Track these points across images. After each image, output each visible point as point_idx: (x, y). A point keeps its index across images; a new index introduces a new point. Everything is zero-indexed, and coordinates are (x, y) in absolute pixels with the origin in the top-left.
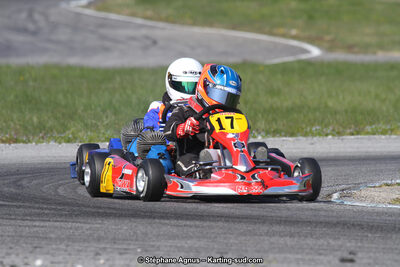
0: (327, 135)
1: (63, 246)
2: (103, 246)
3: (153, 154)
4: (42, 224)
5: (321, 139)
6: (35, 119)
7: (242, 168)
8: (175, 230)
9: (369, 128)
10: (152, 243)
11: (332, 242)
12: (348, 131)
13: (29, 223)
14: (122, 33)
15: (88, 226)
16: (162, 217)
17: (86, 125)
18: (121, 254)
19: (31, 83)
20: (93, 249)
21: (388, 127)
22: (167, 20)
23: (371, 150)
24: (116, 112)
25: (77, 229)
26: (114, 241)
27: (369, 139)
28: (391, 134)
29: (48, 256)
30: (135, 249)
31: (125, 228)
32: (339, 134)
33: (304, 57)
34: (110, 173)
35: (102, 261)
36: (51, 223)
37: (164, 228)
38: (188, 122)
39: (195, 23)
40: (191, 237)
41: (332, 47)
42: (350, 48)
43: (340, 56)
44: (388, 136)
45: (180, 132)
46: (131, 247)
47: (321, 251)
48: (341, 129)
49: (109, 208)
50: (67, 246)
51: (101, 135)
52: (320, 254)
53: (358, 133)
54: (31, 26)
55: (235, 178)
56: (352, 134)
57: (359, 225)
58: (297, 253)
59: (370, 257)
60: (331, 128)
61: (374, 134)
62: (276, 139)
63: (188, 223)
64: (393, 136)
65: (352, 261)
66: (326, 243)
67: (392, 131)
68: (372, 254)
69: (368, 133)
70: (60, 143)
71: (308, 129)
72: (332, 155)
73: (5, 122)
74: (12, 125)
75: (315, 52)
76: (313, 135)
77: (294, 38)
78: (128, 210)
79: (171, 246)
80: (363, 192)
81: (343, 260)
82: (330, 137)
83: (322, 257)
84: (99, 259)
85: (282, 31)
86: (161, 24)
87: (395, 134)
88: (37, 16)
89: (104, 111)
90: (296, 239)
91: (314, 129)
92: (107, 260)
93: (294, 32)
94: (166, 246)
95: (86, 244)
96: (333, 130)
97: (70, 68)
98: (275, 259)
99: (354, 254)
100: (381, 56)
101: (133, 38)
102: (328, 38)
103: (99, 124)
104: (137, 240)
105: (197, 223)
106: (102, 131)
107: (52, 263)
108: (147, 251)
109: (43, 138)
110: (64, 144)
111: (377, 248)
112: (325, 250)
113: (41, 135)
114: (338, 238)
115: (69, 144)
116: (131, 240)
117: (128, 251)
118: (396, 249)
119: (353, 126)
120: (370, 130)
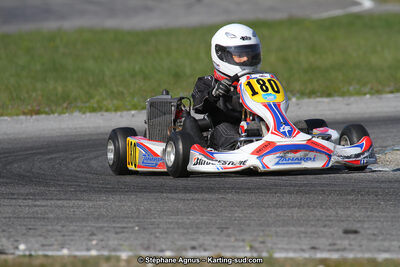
0: (365, 94)
1: (59, 227)
2: (101, 224)
4: (44, 203)
5: (357, 98)
6: (60, 89)
8: (181, 205)
10: (153, 220)
11: (341, 212)
12: (388, 89)
13: (30, 202)
15: (91, 204)
16: (171, 192)
17: (112, 92)
18: (117, 233)
19: (62, 49)
20: (89, 228)
24: (146, 78)
25: (79, 207)
29: (41, 239)
30: (133, 227)
31: (129, 204)
32: (378, 92)
35: (94, 242)
36: (53, 202)
37: (170, 203)
40: (196, 212)
46: (130, 225)
47: (327, 223)
50: (63, 226)
51: (127, 104)
52: (325, 226)
53: (398, 91)
56: (392, 92)
57: (373, 192)
58: (301, 226)
59: (377, 228)
60: (369, 86)
62: (312, 100)
63: (196, 196)
65: (356, 232)
66: (334, 213)
68: (379, 224)
70: (84, 113)
71: (346, 88)
72: (366, 116)
73: (27, 93)
74: (34, 95)
75: (367, 4)
76: (350, 94)
79: (171, 223)
80: (388, 156)
81: (346, 232)
82: (368, 96)
83: (322, 229)
84: (91, 240)
89: (133, 76)
90: (304, 210)
91: (351, 88)
94: (166, 223)
95: (84, 224)
96: (372, 89)
97: (105, 31)
98: (276, 232)
103: (125, 91)
104: (138, 217)
105: (206, 196)
107: (43, 245)
108: (145, 229)
109: (67, 108)
110: (88, 114)
111: (386, 217)
112: (331, 221)
113: (65, 105)
114: (349, 207)
115: (93, 114)
116: (132, 218)
117: (125, 230)
119: (392, 84)
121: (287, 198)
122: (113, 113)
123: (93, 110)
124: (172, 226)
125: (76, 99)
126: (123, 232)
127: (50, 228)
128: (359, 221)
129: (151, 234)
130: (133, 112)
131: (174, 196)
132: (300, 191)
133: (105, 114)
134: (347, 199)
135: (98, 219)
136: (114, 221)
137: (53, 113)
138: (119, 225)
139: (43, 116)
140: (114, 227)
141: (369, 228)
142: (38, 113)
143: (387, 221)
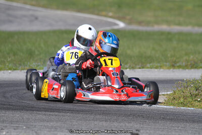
0: (127, 68)
2: (5, 125)
3: (69, 78)
7: (117, 86)
8: (44, 117)
9: (148, 65)
10: (32, 124)
11: (127, 124)
12: (138, 67)
16: (37, 111)
18: (15, 129)
21: (159, 65)
22: (44, 6)
24: (14, 55)
26: (12, 122)
28: (160, 69)
31: (18, 116)
32: (133, 68)
33: (116, 27)
34: (47, 87)
35: (4, 133)
37: (39, 116)
38: (88, 62)
39: (58, 8)
40: (53, 121)
41: (130, 22)
42: (140, 23)
43: (135, 27)
44: (158, 70)
45: (84, 67)
46: (20, 126)
48: (134, 66)
49: (9, 105)
51: (6, 67)
53: (143, 68)
55: (113, 91)
56: (140, 68)
57: (141, 116)
59: (147, 133)
60: (128, 65)
61: (151, 68)
63: (51, 113)
64: (162, 70)
66: (124, 125)
67: (161, 67)
68: (148, 131)
69: (148, 68)
75: (121, 25)
77: (111, 17)
78: (19, 106)
79: (42, 126)
82: (128, 69)
84: (3, 132)
85: (104, 13)
86: (40, 9)
87: (163, 68)
89: (8, 54)
90: (108, 123)
92: (8, 132)
93: (111, 14)
94: (39, 126)
96: (130, 66)
99: (139, 131)
100: (156, 28)
101: (25, 16)
103: (5, 60)
104: (23, 122)
105: (57, 113)
106: (7, 64)
108: (28, 128)
111: (151, 128)
114: (131, 123)
116: (21, 122)
117: (18, 128)
118: (161, 128)
119: (140, 64)
120: (149, 66)
121: (98, 117)
129: (33, 130)
130: (10, 71)
131: (40, 113)
132: (104, 113)
135: (3, 122)
138: (14, 125)
143: (152, 130)
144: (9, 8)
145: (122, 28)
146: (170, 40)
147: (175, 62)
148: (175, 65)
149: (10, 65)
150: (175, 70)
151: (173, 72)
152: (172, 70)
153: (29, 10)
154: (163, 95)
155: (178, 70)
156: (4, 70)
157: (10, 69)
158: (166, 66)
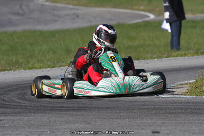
0: (155, 58)
1: (10, 132)
2: (31, 130)
4: (4, 118)
5: (152, 60)
6: (14, 59)
8: (70, 118)
10: (57, 127)
11: (149, 121)
12: (165, 56)
14: (63, 12)
15: (27, 118)
17: (38, 60)
18: (39, 135)
19: (16, 40)
20: (25, 132)
21: (183, 53)
22: (85, 5)
23: (175, 65)
25: (21, 120)
27: (174, 60)
30: (47, 131)
32: (160, 57)
33: (146, 19)
36: (8, 117)
37: (65, 117)
39: (96, 6)
40: (78, 122)
41: (159, 14)
44: (184, 57)
46: (45, 130)
47: (143, 127)
48: (161, 55)
50: (12, 131)
52: (142, 129)
53: (170, 56)
54: (21, 12)
56: (167, 57)
57: (164, 110)
59: (168, 129)
60: (156, 55)
61: (177, 57)
63: (78, 113)
64: (186, 57)
65: (158, 132)
66: (146, 121)
67: (185, 55)
68: (169, 127)
69: (174, 56)
70: (25, 70)
71: (145, 56)
75: (152, 16)
76: (148, 59)
77: (142, 10)
81: (153, 132)
82: (156, 59)
83: (143, 131)
85: (137, 7)
86: (81, 7)
87: (188, 56)
88: (24, 7)
89: (48, 52)
90: (131, 120)
91: (148, 56)
93: (142, 8)
94: (63, 129)
95: (23, 130)
96: (158, 56)
97: (35, 31)
102: (157, 9)
103: (45, 59)
104: (49, 126)
108: (53, 132)
109: (17, 68)
110: (27, 71)
111: (172, 123)
112: (145, 126)
113: (17, 66)
114: (153, 118)
115: (30, 70)
116: (47, 126)
117: (43, 133)
118: (182, 123)
119: (167, 54)
120: (175, 55)
121: (122, 113)
122: (39, 70)
123: (30, 68)
124: (66, 130)
125: (22, 63)
126: (42, 134)
127: (6, 132)
128: (159, 126)
129: (56, 135)
130: (48, 69)
131: (68, 113)
133: (35, 70)
134: (152, 114)
135: (30, 127)
136: (38, 128)
137: (11, 70)
138: (40, 130)
139: (7, 72)
140: (38, 132)
141: (164, 130)
142: (4, 70)
143: (173, 126)
144: (55, 9)
145: (153, 19)
146: (195, 27)
147: (198, 49)
148: (199, 52)
149: (49, 63)
150: (198, 57)
151: (197, 58)
152: (195, 56)
153: (71, 9)
154: (187, 84)
155: (201, 56)
156: (43, 68)
157: (49, 67)
158: (190, 53)
